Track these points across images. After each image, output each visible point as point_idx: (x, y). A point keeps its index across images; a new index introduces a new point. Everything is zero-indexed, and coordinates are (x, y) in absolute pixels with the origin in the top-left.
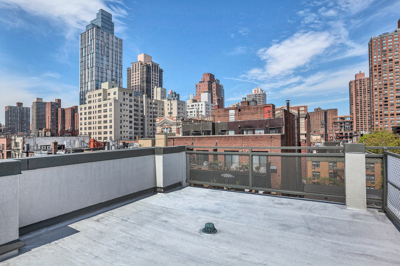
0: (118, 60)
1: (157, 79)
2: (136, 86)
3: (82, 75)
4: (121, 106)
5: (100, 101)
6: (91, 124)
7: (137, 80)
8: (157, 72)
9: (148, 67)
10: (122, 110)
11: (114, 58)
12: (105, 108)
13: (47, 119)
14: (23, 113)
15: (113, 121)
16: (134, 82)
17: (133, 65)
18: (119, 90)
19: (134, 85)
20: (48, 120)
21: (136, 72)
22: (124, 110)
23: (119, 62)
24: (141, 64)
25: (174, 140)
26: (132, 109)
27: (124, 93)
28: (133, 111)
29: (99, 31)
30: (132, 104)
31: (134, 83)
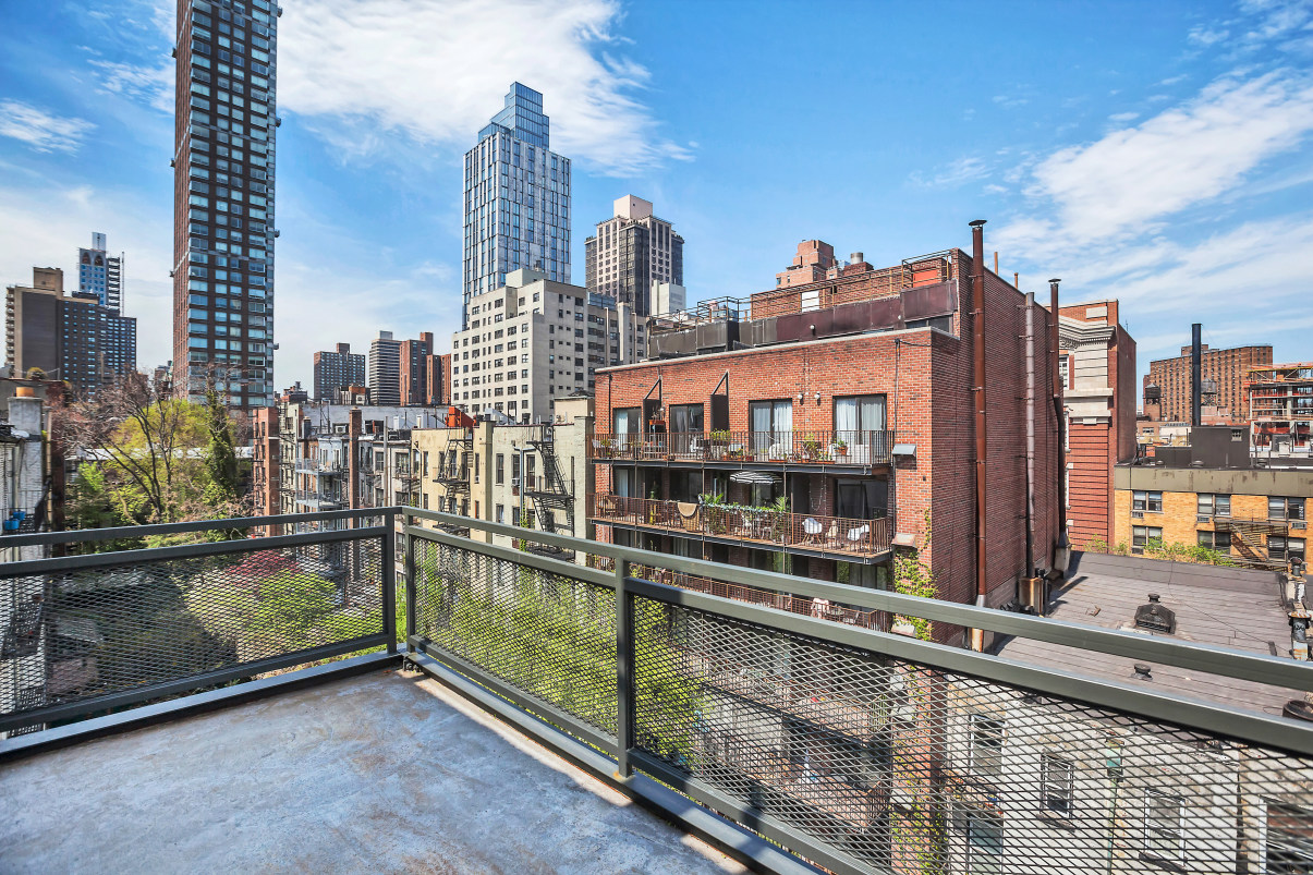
0: (560, 214)
1: (667, 264)
2: (608, 286)
3: (468, 261)
4: (552, 331)
5: (498, 319)
6: (478, 382)
7: (611, 268)
8: (667, 244)
9: (641, 232)
10: (556, 343)
11: (548, 209)
12: (511, 339)
13: (402, 382)
14: (350, 369)
15: (530, 373)
16: (604, 275)
17: (601, 230)
18: (547, 289)
19: (604, 282)
20: (404, 386)
21: (608, 247)
22: (561, 343)
23: (561, 220)
24: (623, 224)
25: (611, 379)
26: (584, 341)
27: (561, 297)
28: (586, 347)
29: (509, 140)
30: (584, 325)
31: (604, 279)
